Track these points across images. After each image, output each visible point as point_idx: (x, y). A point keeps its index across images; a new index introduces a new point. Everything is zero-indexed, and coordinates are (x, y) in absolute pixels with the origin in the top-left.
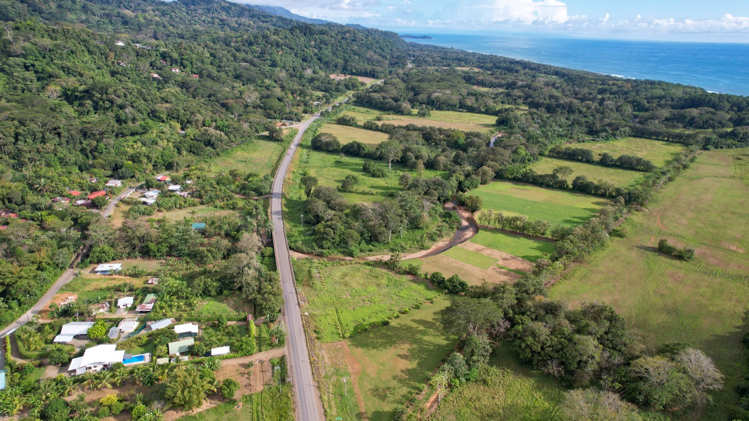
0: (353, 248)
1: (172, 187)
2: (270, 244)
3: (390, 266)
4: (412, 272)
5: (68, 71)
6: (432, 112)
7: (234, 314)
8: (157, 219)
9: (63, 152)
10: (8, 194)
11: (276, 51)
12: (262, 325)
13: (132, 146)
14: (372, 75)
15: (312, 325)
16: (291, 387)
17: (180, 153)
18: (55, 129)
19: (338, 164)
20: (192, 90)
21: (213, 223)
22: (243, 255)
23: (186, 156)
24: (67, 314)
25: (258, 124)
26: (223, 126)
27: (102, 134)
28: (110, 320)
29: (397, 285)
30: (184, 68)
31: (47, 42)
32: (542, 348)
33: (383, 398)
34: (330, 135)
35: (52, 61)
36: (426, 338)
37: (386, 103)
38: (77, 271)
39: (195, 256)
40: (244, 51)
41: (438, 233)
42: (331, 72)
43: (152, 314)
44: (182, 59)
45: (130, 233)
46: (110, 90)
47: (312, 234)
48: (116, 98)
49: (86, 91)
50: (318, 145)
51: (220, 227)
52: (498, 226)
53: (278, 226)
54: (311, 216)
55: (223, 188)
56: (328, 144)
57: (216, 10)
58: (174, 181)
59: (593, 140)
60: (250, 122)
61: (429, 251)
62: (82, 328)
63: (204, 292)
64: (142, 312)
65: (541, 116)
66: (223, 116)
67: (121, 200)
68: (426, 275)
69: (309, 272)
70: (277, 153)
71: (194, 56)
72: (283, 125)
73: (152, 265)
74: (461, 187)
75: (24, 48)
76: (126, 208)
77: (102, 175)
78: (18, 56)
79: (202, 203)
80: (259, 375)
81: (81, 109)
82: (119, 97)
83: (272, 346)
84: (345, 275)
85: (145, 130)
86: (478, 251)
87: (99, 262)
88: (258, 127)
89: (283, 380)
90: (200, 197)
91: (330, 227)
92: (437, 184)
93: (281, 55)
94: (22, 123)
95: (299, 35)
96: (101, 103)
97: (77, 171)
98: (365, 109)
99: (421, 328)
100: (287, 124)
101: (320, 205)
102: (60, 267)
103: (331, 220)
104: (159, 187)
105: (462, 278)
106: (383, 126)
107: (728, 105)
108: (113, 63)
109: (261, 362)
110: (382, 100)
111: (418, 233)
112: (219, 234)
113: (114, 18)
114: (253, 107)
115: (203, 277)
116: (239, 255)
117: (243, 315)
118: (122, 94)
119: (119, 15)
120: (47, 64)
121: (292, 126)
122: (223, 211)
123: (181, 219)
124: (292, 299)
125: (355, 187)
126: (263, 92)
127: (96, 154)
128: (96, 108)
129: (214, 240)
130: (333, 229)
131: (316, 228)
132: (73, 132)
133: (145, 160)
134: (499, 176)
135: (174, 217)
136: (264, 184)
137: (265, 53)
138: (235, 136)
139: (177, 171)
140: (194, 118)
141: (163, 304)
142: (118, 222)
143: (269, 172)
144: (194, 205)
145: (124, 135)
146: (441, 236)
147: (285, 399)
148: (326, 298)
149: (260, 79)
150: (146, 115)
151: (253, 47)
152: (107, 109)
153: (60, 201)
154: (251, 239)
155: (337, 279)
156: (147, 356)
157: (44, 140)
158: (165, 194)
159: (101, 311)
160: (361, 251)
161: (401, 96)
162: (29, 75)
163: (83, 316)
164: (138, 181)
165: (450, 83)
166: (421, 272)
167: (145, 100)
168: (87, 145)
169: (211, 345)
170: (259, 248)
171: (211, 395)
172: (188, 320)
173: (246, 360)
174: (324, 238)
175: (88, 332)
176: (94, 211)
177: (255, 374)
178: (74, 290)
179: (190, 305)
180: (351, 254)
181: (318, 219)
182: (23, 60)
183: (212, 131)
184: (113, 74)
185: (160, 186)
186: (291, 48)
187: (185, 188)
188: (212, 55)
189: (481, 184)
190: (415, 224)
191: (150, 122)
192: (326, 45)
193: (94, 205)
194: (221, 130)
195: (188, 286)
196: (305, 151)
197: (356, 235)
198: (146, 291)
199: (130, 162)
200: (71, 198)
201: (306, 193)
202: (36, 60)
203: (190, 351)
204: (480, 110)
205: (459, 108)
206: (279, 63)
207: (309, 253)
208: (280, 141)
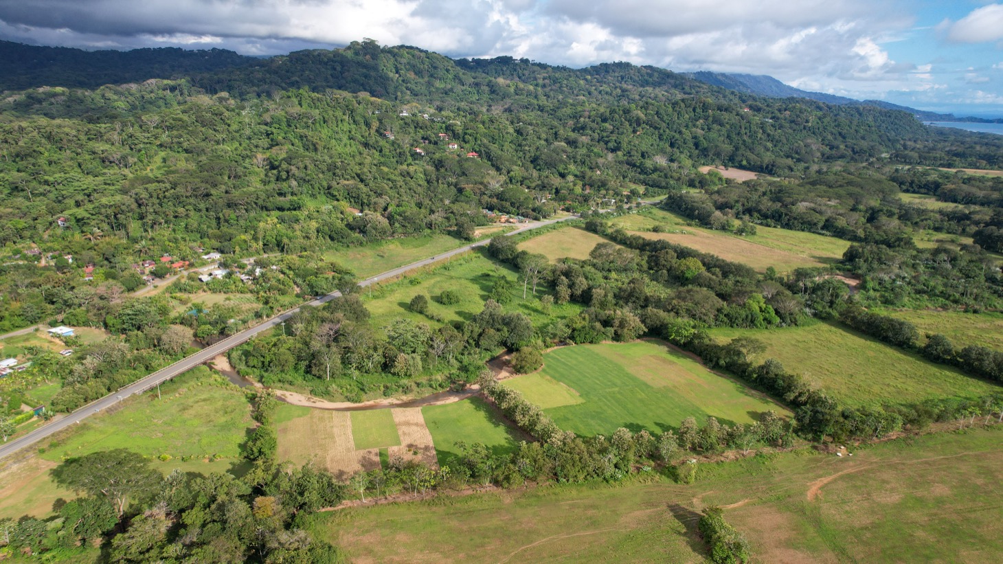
0: (267, 374)
11: (630, 131)
15: (64, 436)
18: (206, 195)
19: (482, 277)
26: (396, 213)
53: (256, 330)
56: (500, 251)
72: (507, 221)
75: (272, 117)
86: (402, 424)
100: (515, 221)
106: (631, 237)
114: (490, 196)
119: (489, 84)
121: (517, 224)
122: (255, 304)
124: (104, 405)
125: (430, 308)
134: (656, 333)
137: (614, 132)
140: (373, 200)
152: (284, 180)
153: (145, 264)
186: (656, 128)
189: (613, 339)
192: (722, 125)
194: (388, 217)
204: (856, 236)
205: (822, 228)
206: (624, 145)
207: (235, 368)
208: (468, 239)
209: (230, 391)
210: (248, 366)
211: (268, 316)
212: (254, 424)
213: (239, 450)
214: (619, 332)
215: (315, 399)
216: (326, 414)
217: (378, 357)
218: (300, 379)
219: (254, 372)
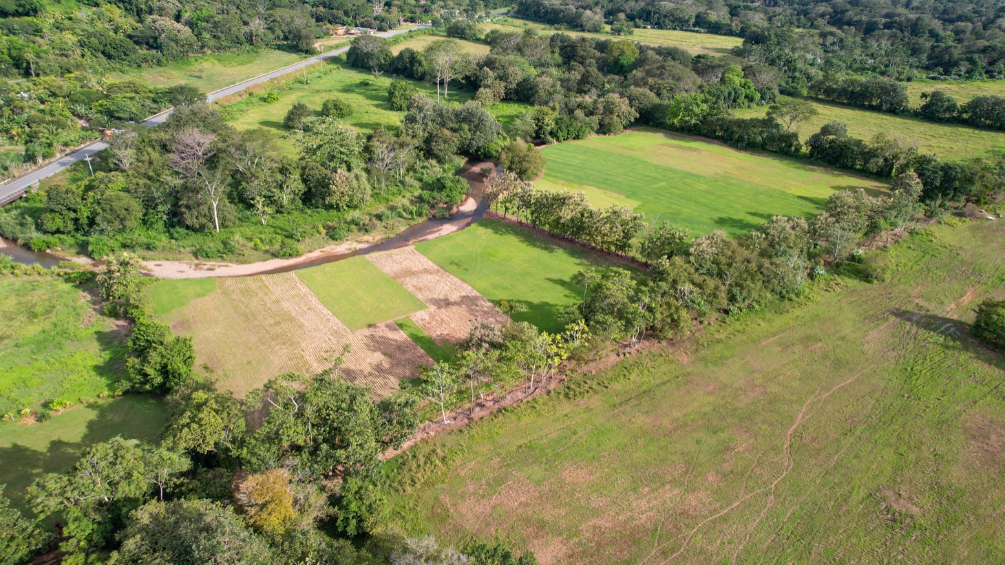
6: (638, 29)
26: (198, 19)
37: (561, 11)
50: (354, 57)
56: (368, 55)
59: (933, 78)
60: (272, 22)
72: (348, 33)
86: (403, 275)
100: (357, 32)
134: (648, 119)
183: (164, 22)
189: (598, 131)
196: (331, 65)
204: (731, 30)
205: (694, 26)
207: (15, 240)
208: (309, 52)
209: (25, 278)
210: (45, 232)
211: (45, 157)
212: (110, 325)
213: (104, 381)
214: (607, 121)
215: (210, 264)
216: (252, 284)
217: (295, 183)
218: (164, 239)
219: (62, 242)
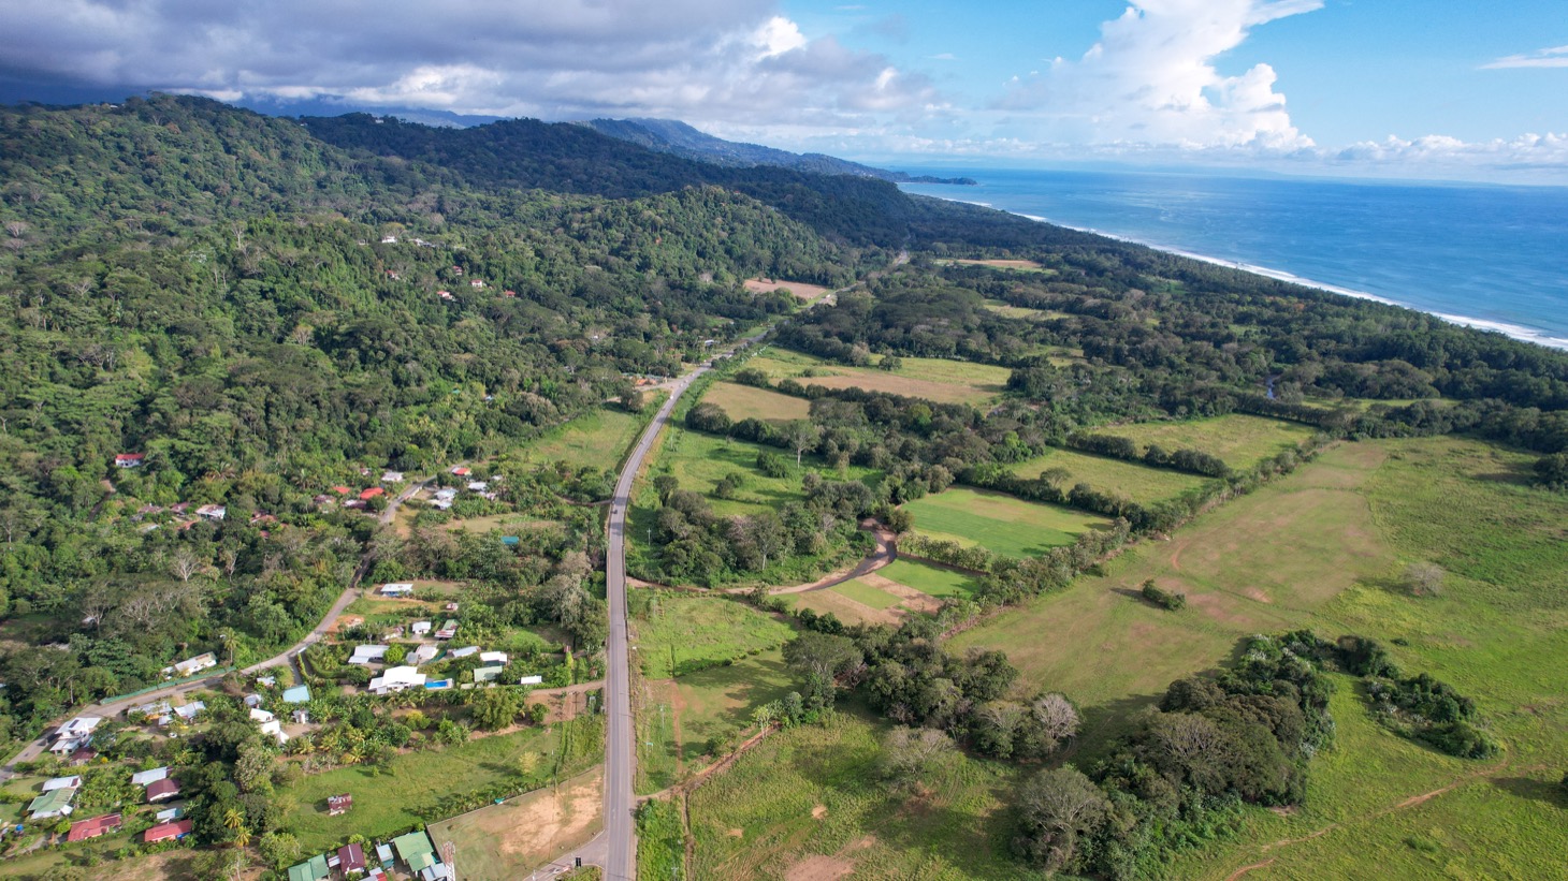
0: (711, 577)
1: (473, 485)
2: (603, 567)
3: (752, 600)
4: (778, 609)
5: (321, 297)
6: (904, 360)
7: (547, 644)
8: (453, 529)
9: (324, 430)
10: (263, 489)
11: (650, 239)
12: (581, 659)
13: (416, 421)
14: (823, 281)
15: (640, 661)
16: (605, 716)
17: (484, 432)
18: (313, 396)
19: (719, 454)
20: (503, 321)
21: (529, 537)
22: (565, 578)
23: (495, 439)
24: (358, 636)
25: (606, 383)
26: (551, 389)
27: (376, 403)
28: (406, 645)
29: (756, 623)
30: (492, 279)
31: (292, 253)
32: (893, 692)
33: (700, 731)
34: (715, 407)
35: (298, 281)
36: (767, 679)
37: (828, 344)
38: (359, 591)
39: (505, 578)
40: (595, 238)
41: (836, 561)
42: (749, 274)
43: (453, 642)
44: (489, 264)
45: (424, 546)
46: (386, 334)
47: (661, 557)
48: (393, 346)
49: (350, 334)
50: (696, 422)
51: (538, 543)
52: (924, 554)
53: (616, 545)
54: (661, 532)
55: (545, 488)
56: (711, 421)
57: (550, 144)
58: (477, 477)
59: (1162, 419)
60: (594, 382)
61: (815, 584)
62: (378, 651)
63: (514, 620)
64: (441, 639)
65: (1091, 373)
66: (550, 370)
67: (404, 502)
68: (796, 613)
69: (648, 604)
70: (631, 433)
71: (508, 258)
72: (648, 383)
73: (449, 588)
74: (895, 498)
75: (261, 265)
76: (413, 513)
77: (376, 465)
78: (252, 276)
79: (515, 510)
80: (572, 705)
81: (342, 362)
82: (397, 344)
83: (589, 679)
84: (693, 609)
85: (436, 395)
86: (881, 586)
87: (384, 581)
88: (605, 389)
89: (597, 711)
90: (513, 501)
91: (684, 547)
92: (853, 491)
93: (660, 246)
94: (275, 390)
95: (695, 207)
96: (372, 353)
97: (343, 458)
98: (793, 354)
99: (765, 669)
100: (654, 382)
101: (674, 519)
102: (340, 584)
103: (688, 538)
104: (455, 485)
105: (838, 617)
106: (809, 388)
107: (1443, 356)
108: (382, 277)
109: (576, 694)
110: (821, 338)
111: (807, 560)
112: (536, 553)
113: (371, 172)
114: (602, 353)
115: (514, 602)
116: (559, 577)
117: (559, 646)
118: (403, 340)
119: (379, 167)
120: (291, 288)
121: (661, 386)
122: (542, 522)
123: (486, 529)
124: (621, 632)
125: (737, 492)
126: (621, 322)
127: (367, 433)
128: (364, 359)
129: (528, 560)
130: (687, 551)
131: (666, 549)
132: (337, 401)
133: (435, 443)
134: (962, 480)
135: (478, 526)
136: (602, 484)
137: (630, 243)
138: (568, 406)
139: (480, 460)
140: (506, 376)
141: (466, 631)
142: (404, 532)
143: (614, 464)
144: (504, 512)
145: (404, 405)
146: (838, 565)
147: (596, 726)
148: (662, 633)
149: (618, 295)
150: (435, 371)
151: (611, 231)
152: (380, 362)
153: (324, 501)
154: (577, 559)
155: (681, 613)
156: (450, 681)
157: (299, 414)
158: (466, 495)
159: (394, 636)
160: (722, 581)
161: (857, 331)
162: (268, 305)
163: (375, 639)
164: (426, 474)
165: (952, 303)
166: (790, 609)
167: (434, 347)
168: (355, 419)
169: (522, 674)
170: (587, 572)
171: (519, 719)
172: (494, 650)
173: (559, 691)
174: (673, 562)
175: (385, 655)
176: (371, 515)
177: (568, 704)
178: (359, 613)
179: (498, 634)
180: (707, 585)
181: (671, 536)
182: (259, 282)
183: (533, 397)
184: (382, 295)
185: (457, 482)
186: (678, 233)
187: (492, 487)
188: (538, 253)
189: (930, 492)
190: (804, 547)
191: (441, 382)
192: (743, 223)
193: (369, 507)
194: (547, 396)
195: (496, 612)
196: (674, 430)
197: (717, 559)
198: (444, 617)
199: (415, 447)
200: (338, 497)
201: (661, 498)
202: (277, 282)
203: (499, 679)
205: (956, 354)
206: (655, 261)
207: (654, 581)
208: (646, 412)
212: (772, 615)
214: (935, 484)
216: (812, 594)
219: (683, 580)
